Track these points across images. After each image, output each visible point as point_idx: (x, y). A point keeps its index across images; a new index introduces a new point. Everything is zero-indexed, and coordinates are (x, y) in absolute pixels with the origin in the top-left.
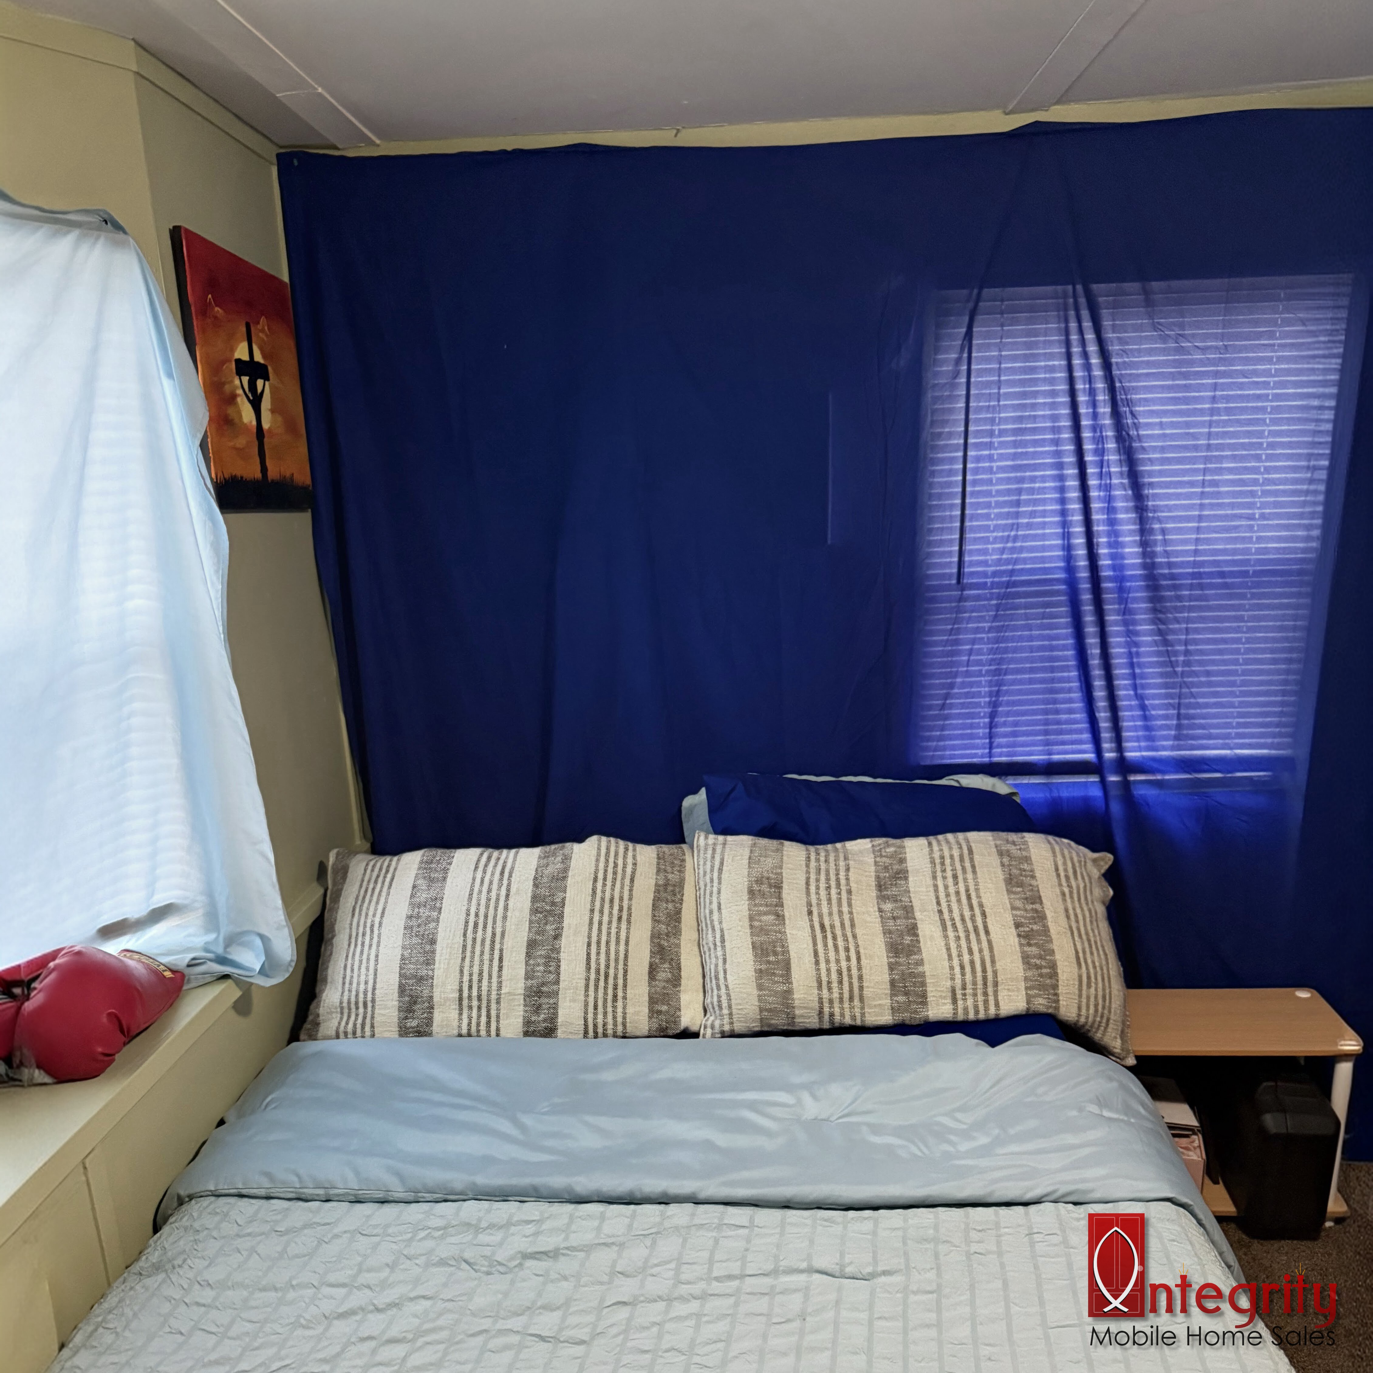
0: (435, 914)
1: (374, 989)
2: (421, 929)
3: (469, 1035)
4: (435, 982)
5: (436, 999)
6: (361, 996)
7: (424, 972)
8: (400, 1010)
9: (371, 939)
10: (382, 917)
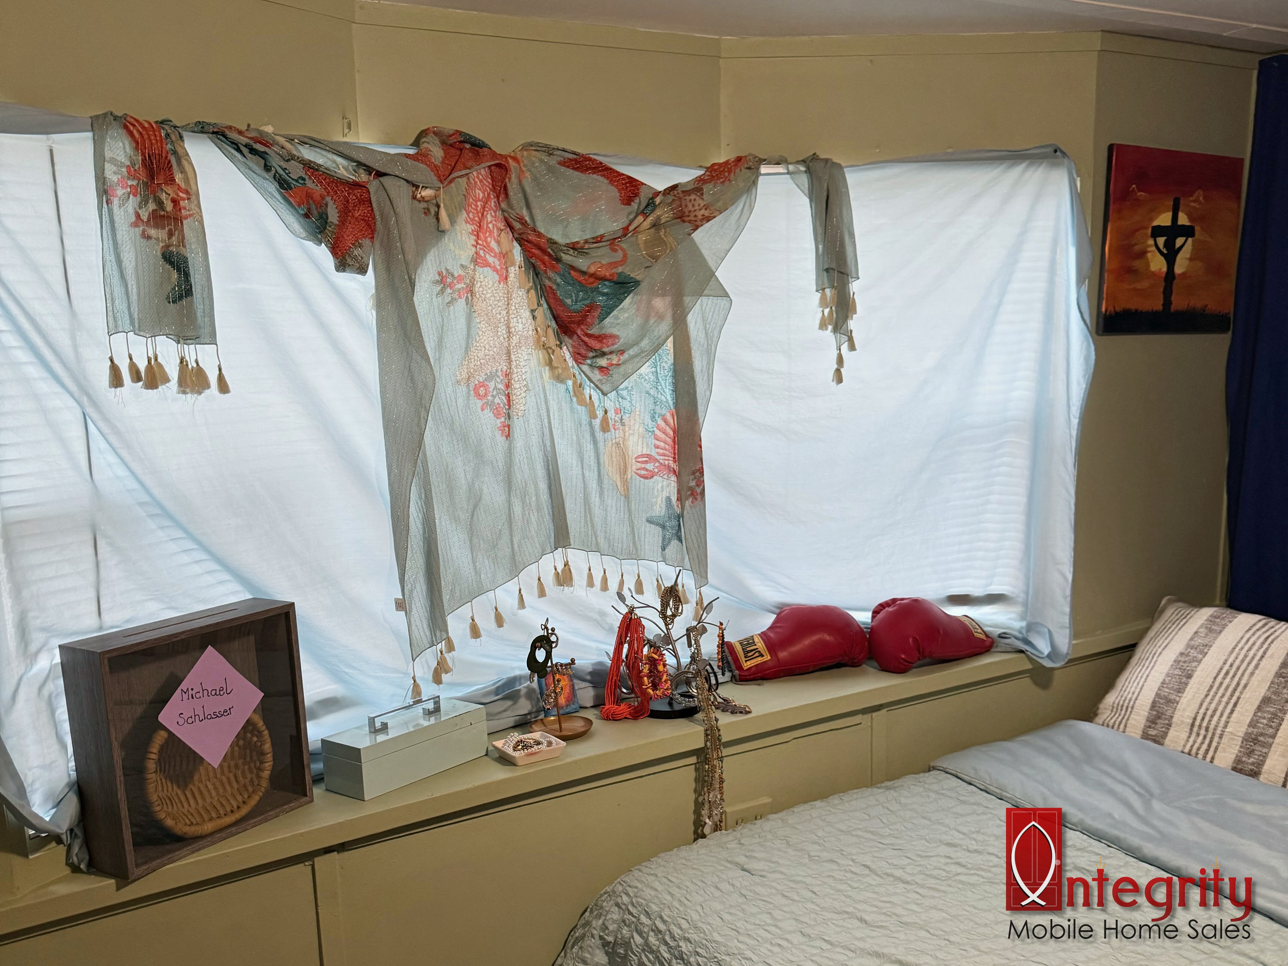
0: (1200, 656)
1: (1136, 699)
2: (1185, 665)
3: (1189, 754)
4: (1179, 706)
5: (1175, 720)
6: (1127, 701)
7: (1172, 697)
8: (1148, 720)
9: (1150, 663)
10: (1164, 649)
